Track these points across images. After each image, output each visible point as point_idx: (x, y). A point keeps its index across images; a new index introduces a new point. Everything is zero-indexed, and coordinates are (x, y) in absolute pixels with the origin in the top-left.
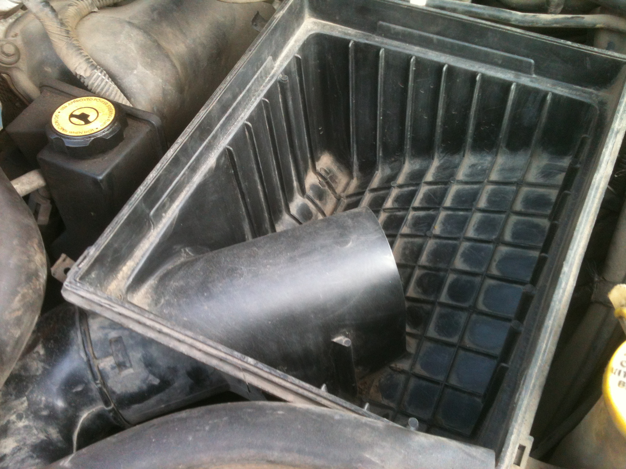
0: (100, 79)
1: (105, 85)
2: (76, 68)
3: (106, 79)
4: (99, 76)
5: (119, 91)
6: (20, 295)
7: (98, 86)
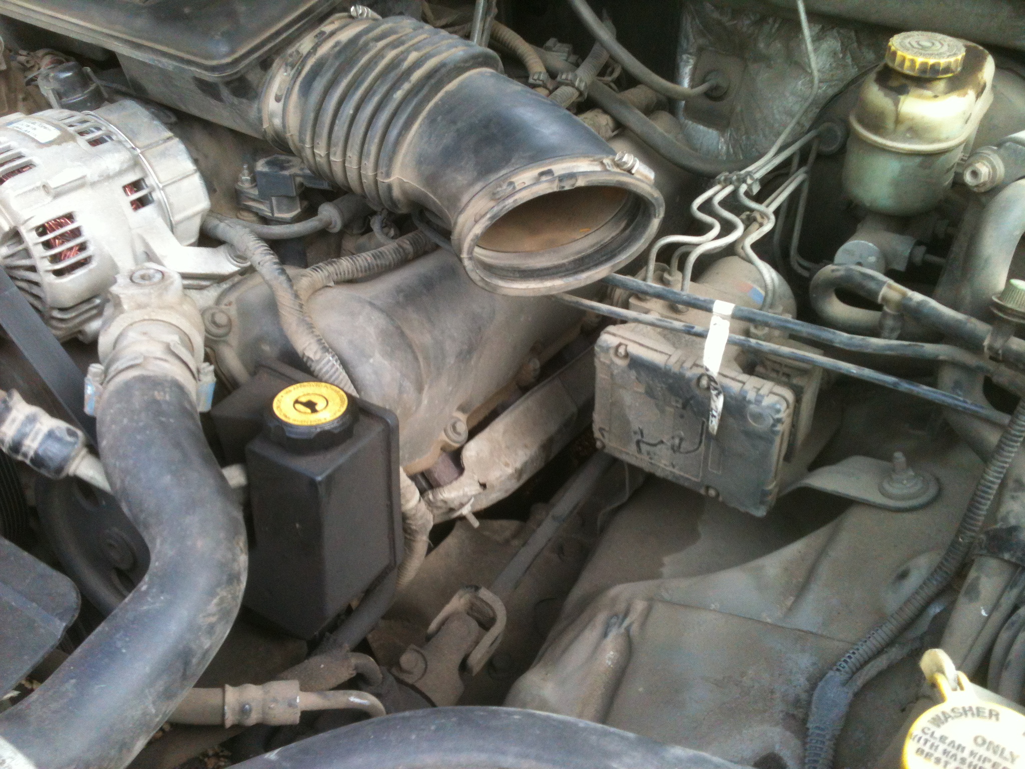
0: (330, 364)
1: (335, 372)
2: (305, 349)
3: (337, 365)
4: (329, 361)
5: (350, 382)
6: (218, 597)
7: (327, 372)
